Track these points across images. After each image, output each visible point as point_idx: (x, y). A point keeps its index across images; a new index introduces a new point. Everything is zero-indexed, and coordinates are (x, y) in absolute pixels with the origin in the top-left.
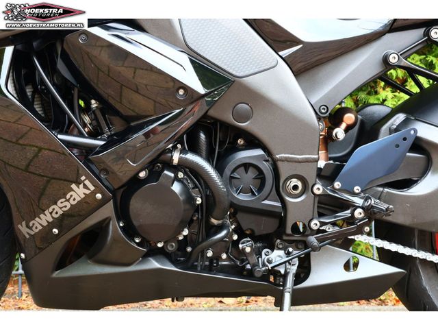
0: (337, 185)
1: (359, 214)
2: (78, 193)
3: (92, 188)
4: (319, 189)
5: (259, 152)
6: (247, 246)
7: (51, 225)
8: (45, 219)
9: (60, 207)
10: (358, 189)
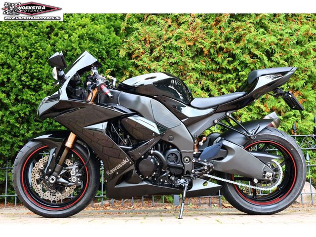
0: (199, 159)
1: (206, 168)
2: (125, 162)
3: (129, 161)
4: (194, 160)
5: (176, 150)
6: (173, 178)
7: (116, 171)
8: (114, 170)
9: (119, 166)
10: (205, 160)
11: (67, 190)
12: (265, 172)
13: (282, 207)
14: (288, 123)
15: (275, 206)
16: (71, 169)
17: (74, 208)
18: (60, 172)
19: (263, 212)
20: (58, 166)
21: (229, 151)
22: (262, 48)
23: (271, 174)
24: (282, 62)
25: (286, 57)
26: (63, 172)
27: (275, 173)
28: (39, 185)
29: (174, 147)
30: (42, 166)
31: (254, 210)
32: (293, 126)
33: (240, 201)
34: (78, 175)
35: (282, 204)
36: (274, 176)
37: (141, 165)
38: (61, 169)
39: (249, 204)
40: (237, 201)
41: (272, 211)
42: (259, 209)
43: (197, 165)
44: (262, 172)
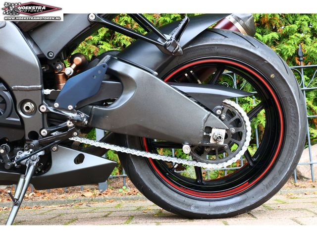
0: (56, 105)
4: (43, 108)
10: (70, 107)
12: (209, 129)
13: (253, 202)
14: (288, 44)
15: (238, 199)
19: (212, 213)
23: (223, 133)
27: (233, 130)
31: (193, 210)
32: (297, 50)
33: (163, 192)
35: (253, 196)
36: (230, 136)
39: (183, 199)
40: (154, 192)
41: (231, 210)
42: (204, 207)
44: (203, 128)
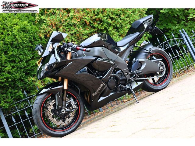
0: (132, 72)
1: (136, 75)
2: (102, 85)
3: (103, 83)
4: (130, 73)
5: (120, 71)
6: (123, 86)
7: (98, 92)
8: (97, 91)
9: (99, 89)
10: (134, 71)
11: (71, 115)
16: (71, 102)
17: (77, 124)
18: (66, 106)
20: (64, 102)
21: (142, 63)
22: (114, 14)
24: (126, 19)
25: (126, 16)
26: (67, 105)
28: (54, 119)
29: (119, 69)
30: (53, 107)
34: (75, 104)
37: (109, 84)
38: (66, 104)
43: (131, 75)
44: (159, 68)
